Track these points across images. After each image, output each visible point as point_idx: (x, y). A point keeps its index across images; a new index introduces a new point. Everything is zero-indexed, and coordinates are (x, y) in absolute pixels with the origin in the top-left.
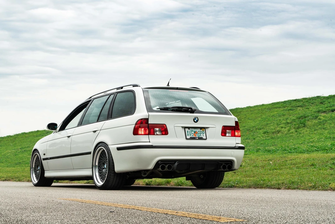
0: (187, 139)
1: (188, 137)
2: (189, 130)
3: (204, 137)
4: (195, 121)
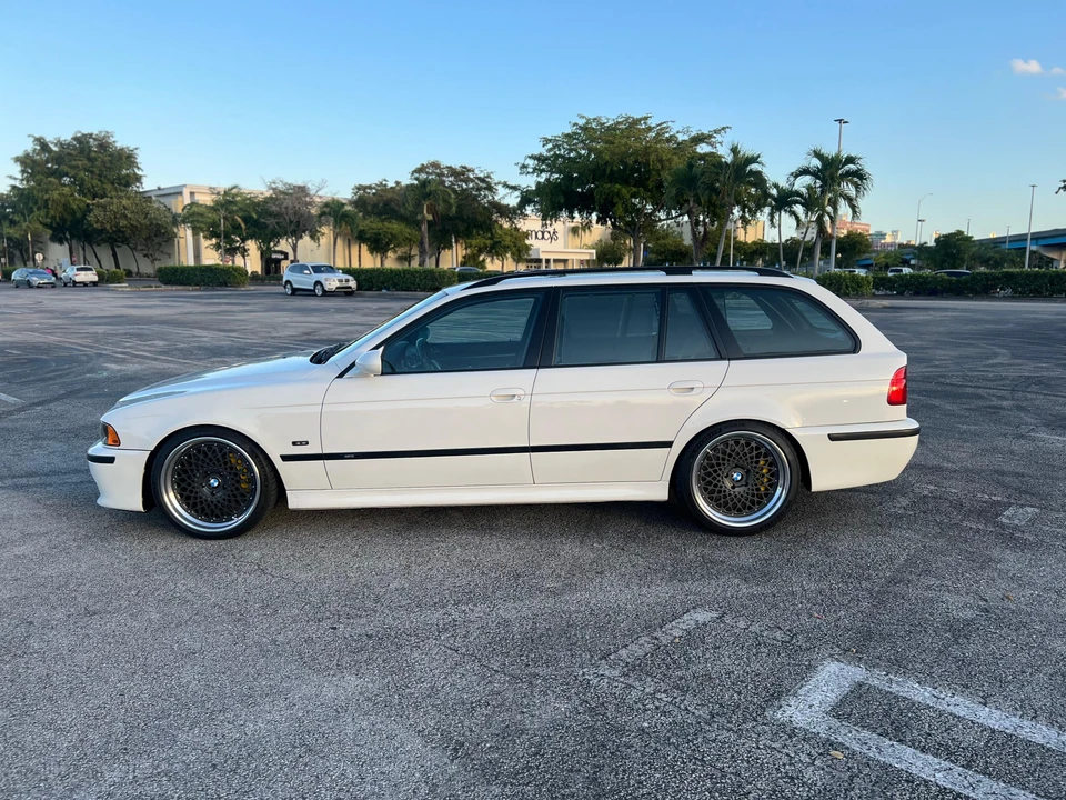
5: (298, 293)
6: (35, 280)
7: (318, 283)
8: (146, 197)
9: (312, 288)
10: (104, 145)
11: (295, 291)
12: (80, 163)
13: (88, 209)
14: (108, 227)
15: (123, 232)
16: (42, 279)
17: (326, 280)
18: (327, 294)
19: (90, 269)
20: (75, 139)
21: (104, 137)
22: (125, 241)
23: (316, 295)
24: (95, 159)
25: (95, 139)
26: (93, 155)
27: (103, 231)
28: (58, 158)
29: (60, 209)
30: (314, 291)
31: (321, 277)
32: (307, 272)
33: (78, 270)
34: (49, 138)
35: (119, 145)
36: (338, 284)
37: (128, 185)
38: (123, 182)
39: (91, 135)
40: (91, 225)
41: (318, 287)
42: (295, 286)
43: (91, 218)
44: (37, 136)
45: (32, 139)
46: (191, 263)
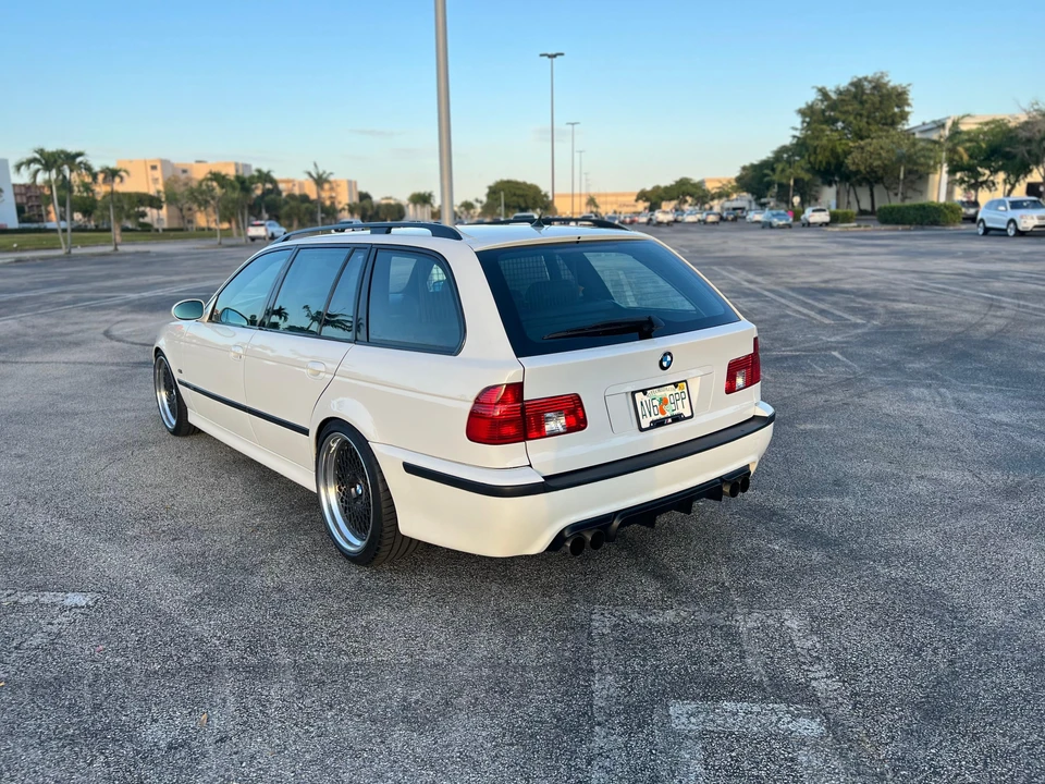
0: (641, 430)
1: (645, 423)
2: (645, 398)
3: (687, 413)
4: (665, 364)
5: (992, 232)
6: (776, 221)
7: (1012, 221)
8: (909, 133)
9: (1004, 227)
10: (878, 86)
11: (987, 231)
12: (850, 108)
13: (847, 153)
14: (862, 168)
15: (875, 172)
16: (780, 220)
17: (1022, 217)
18: (1020, 234)
19: (824, 210)
20: (852, 84)
21: (878, 79)
22: (879, 180)
23: (1007, 235)
24: (866, 101)
25: (870, 82)
26: (865, 97)
27: (858, 172)
28: (833, 106)
29: (828, 154)
30: (1005, 230)
31: (1016, 214)
32: (1002, 208)
33: (814, 211)
34: (831, 88)
35: (891, 84)
36: (1037, 222)
37: (893, 124)
38: (889, 121)
39: (866, 79)
40: (847, 167)
41: (1012, 225)
42: (989, 225)
43: (849, 161)
44: (820, 86)
45: (815, 90)
46: (942, 199)
